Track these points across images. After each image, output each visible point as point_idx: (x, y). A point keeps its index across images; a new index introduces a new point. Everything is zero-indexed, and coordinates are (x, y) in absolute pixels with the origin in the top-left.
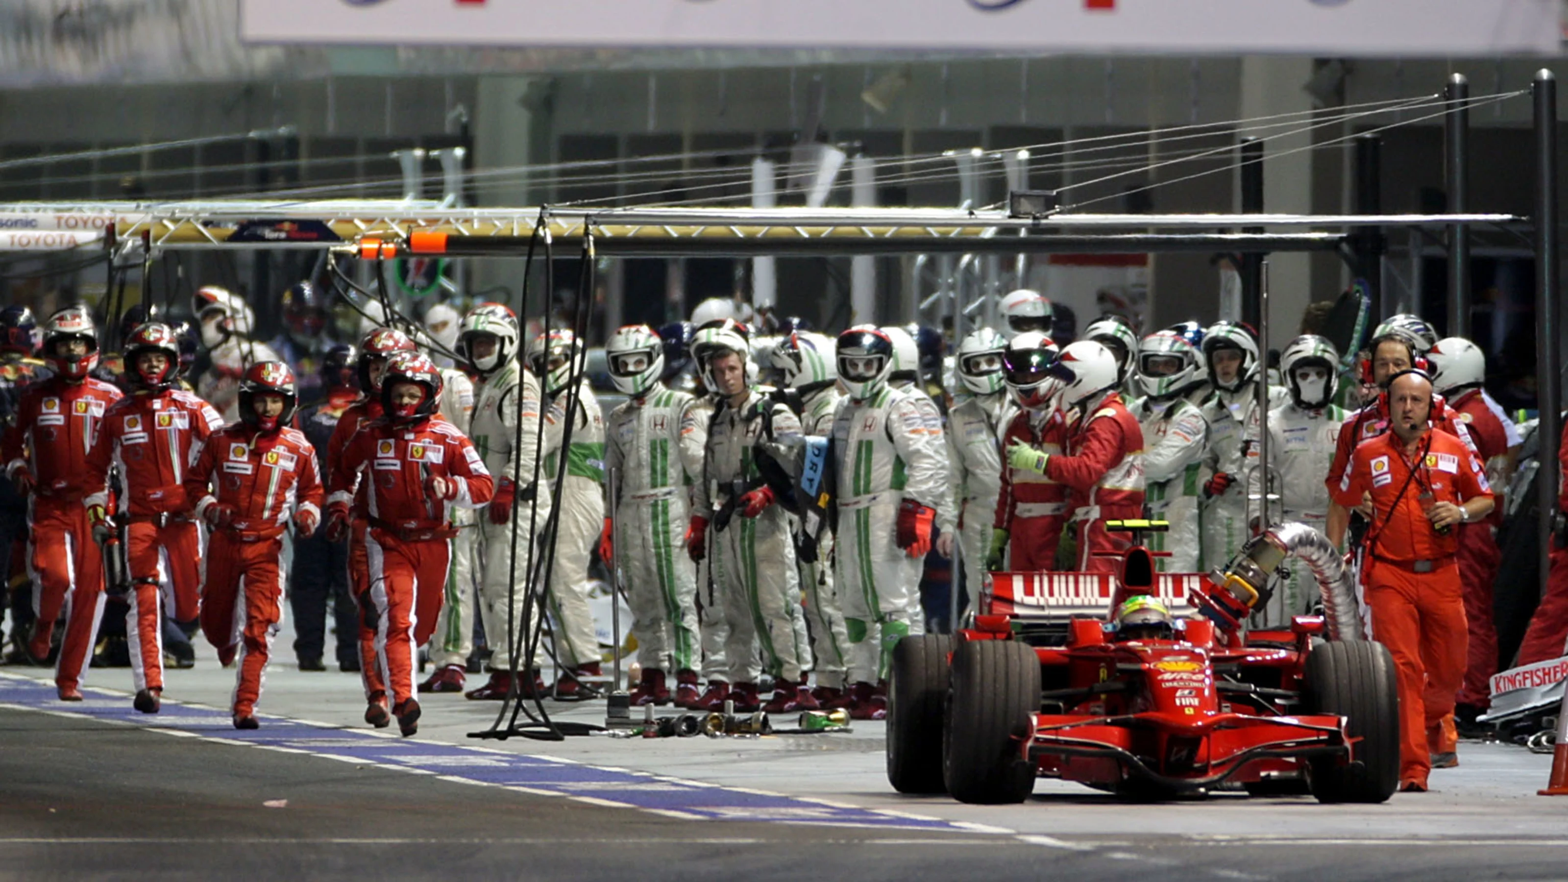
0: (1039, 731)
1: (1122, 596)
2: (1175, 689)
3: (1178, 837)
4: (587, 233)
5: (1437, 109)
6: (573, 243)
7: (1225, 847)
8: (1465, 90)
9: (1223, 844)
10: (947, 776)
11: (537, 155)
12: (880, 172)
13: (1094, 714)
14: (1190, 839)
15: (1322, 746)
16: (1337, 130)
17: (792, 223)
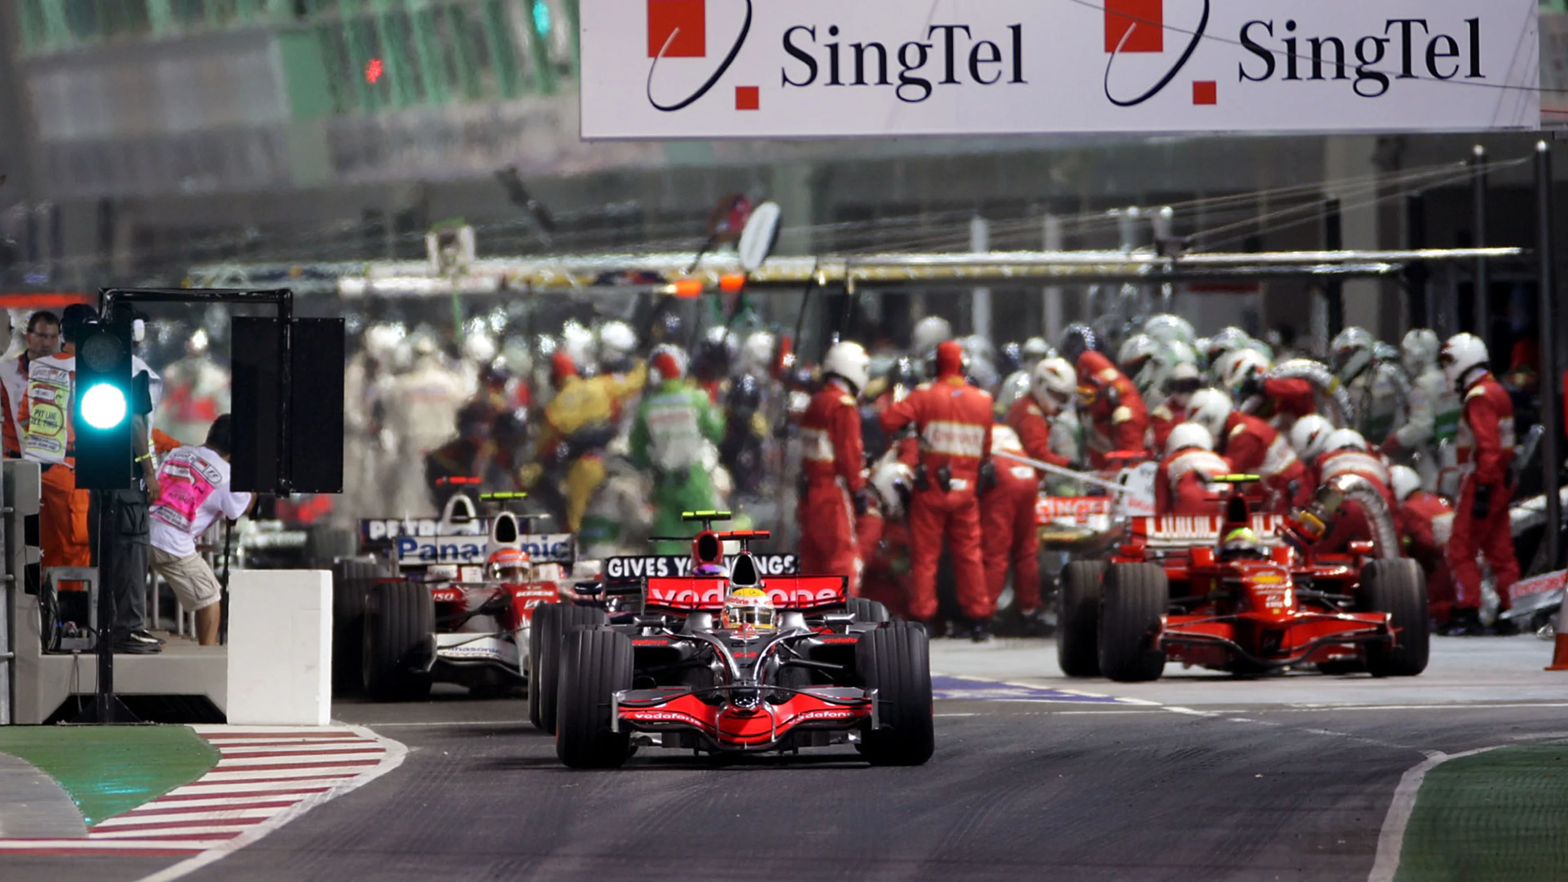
0: (1169, 627)
1: (1226, 531)
2: (1266, 596)
3: (1281, 706)
4: (847, 274)
5: (1463, 173)
6: (835, 284)
7: (1315, 713)
8: (1484, 159)
9: (1314, 710)
10: (1101, 663)
11: (818, 217)
12: (1066, 226)
13: (1208, 615)
14: (1289, 707)
15: (1374, 636)
16: (1394, 189)
17: (999, 264)
